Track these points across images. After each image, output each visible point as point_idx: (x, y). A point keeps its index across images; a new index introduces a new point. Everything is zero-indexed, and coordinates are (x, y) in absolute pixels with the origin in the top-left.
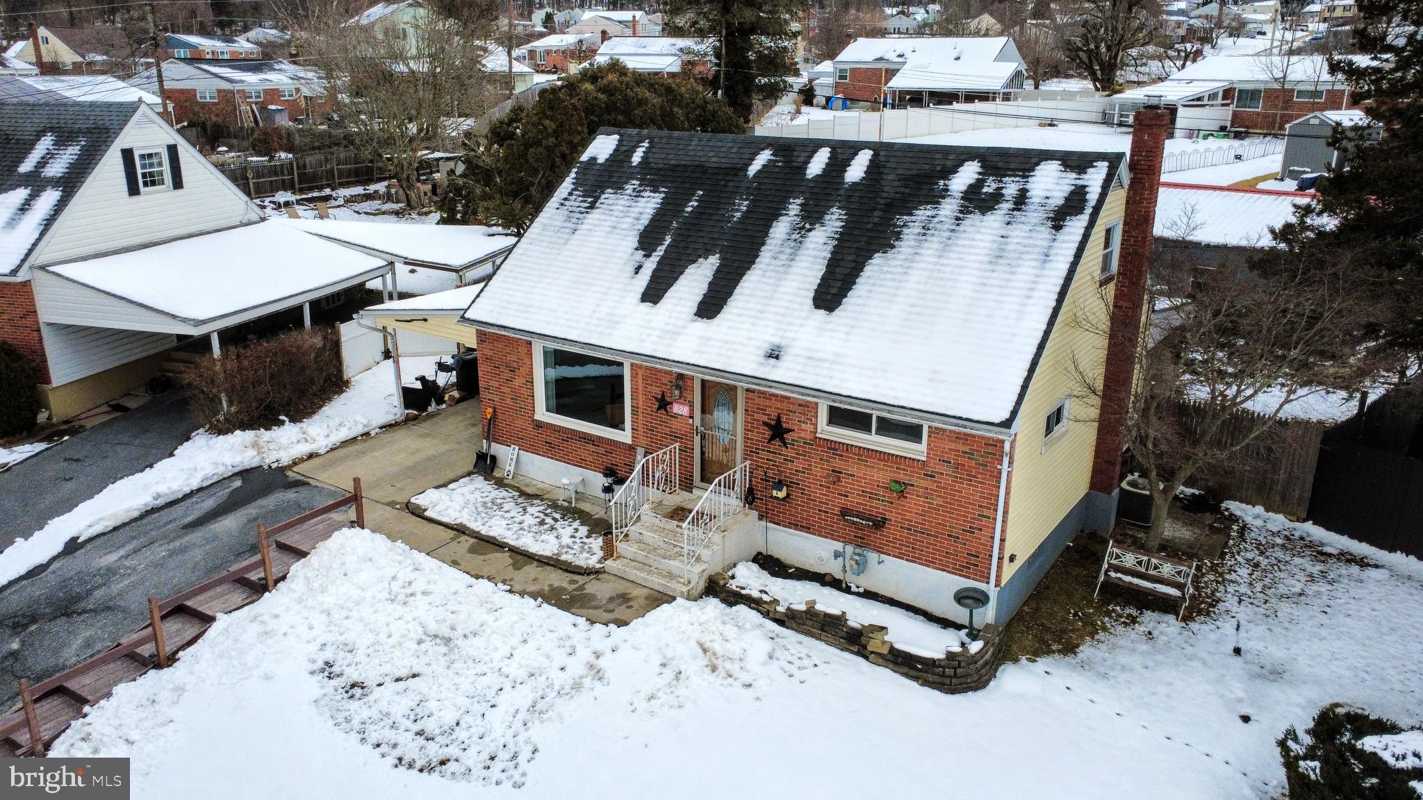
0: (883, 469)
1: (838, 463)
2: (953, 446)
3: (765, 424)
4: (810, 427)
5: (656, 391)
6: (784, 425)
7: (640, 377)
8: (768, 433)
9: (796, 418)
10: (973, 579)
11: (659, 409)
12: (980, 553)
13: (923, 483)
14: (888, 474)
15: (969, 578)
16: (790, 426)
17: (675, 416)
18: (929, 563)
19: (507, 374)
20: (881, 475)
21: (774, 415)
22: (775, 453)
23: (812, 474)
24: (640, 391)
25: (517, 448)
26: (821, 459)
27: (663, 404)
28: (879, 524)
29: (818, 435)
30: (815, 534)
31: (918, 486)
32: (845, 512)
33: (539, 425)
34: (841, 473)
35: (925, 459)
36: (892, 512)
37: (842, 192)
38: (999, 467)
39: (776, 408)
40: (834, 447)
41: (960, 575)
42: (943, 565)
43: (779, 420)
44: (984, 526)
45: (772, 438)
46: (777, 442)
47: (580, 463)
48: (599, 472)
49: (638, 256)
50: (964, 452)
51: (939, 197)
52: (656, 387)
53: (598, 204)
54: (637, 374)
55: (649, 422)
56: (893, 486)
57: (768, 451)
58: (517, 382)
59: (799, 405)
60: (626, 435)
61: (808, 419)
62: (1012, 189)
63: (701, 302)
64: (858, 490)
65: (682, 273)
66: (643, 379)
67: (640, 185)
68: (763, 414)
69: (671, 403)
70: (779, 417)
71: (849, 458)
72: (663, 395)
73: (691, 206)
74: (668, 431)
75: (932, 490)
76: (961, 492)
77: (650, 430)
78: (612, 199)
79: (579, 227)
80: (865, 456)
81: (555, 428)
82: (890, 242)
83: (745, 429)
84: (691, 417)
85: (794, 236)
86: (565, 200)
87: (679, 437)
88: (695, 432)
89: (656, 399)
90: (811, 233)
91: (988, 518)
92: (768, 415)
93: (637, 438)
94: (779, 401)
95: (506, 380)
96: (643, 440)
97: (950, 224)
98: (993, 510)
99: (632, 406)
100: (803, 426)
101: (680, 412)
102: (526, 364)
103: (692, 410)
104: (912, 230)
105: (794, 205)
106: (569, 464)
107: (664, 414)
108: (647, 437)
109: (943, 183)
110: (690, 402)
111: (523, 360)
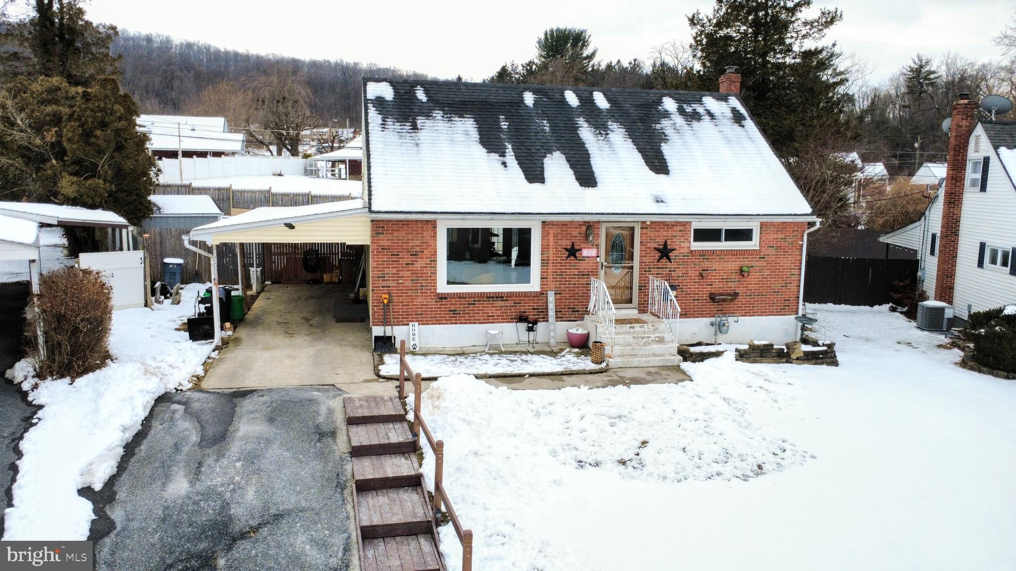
0: (735, 261)
1: (706, 264)
2: (775, 236)
3: (656, 249)
4: (686, 244)
5: (567, 243)
6: (669, 247)
7: (551, 235)
8: (657, 255)
9: (677, 240)
10: (788, 315)
11: (568, 257)
12: (791, 297)
13: (758, 264)
14: (738, 263)
15: (785, 315)
16: (673, 247)
17: (584, 259)
18: (763, 313)
19: (408, 259)
20: (733, 265)
21: (662, 242)
22: (663, 268)
23: (689, 276)
24: (551, 247)
25: (416, 324)
26: (694, 264)
27: (573, 252)
28: (733, 296)
29: (691, 249)
30: (690, 317)
31: (755, 267)
32: (712, 298)
33: (443, 297)
34: (708, 270)
35: (758, 248)
36: (740, 287)
37: (604, 114)
38: (801, 243)
39: (663, 236)
40: (703, 254)
41: (780, 315)
42: (771, 312)
43: (665, 244)
44: (793, 280)
45: (661, 258)
46: (664, 260)
47: (489, 319)
48: (507, 322)
49: (495, 156)
50: (781, 239)
51: (666, 115)
52: (566, 239)
53: (419, 126)
54: (548, 234)
55: (559, 269)
56: (745, 269)
57: (657, 268)
58: (419, 264)
59: (680, 231)
60: (534, 285)
61: (686, 239)
62: (700, 110)
63: (577, 179)
64: (719, 279)
65: (543, 164)
66: (554, 237)
67: (445, 114)
68: (654, 242)
69: (580, 250)
70: (666, 242)
71: (713, 259)
72: (573, 245)
73: (504, 125)
74: (576, 272)
75: (763, 266)
76: (780, 263)
77: (559, 275)
78: (429, 123)
79: (418, 142)
80: (724, 255)
81: (461, 296)
82: (663, 137)
83: (640, 256)
84: (598, 257)
85: (600, 138)
86: (384, 125)
87: (586, 275)
88: (600, 267)
89: (567, 250)
90: (609, 136)
91: (795, 274)
92: (657, 242)
93: (546, 285)
94: (666, 231)
95: (407, 264)
96: (551, 284)
97: (687, 127)
98: (798, 269)
99: (542, 260)
100: (682, 245)
101: (589, 255)
102: (430, 246)
103: (598, 251)
104: (669, 131)
105: (581, 121)
106: (476, 323)
107: (573, 260)
108: (556, 281)
109: (660, 108)
110: (596, 245)
111: (427, 243)
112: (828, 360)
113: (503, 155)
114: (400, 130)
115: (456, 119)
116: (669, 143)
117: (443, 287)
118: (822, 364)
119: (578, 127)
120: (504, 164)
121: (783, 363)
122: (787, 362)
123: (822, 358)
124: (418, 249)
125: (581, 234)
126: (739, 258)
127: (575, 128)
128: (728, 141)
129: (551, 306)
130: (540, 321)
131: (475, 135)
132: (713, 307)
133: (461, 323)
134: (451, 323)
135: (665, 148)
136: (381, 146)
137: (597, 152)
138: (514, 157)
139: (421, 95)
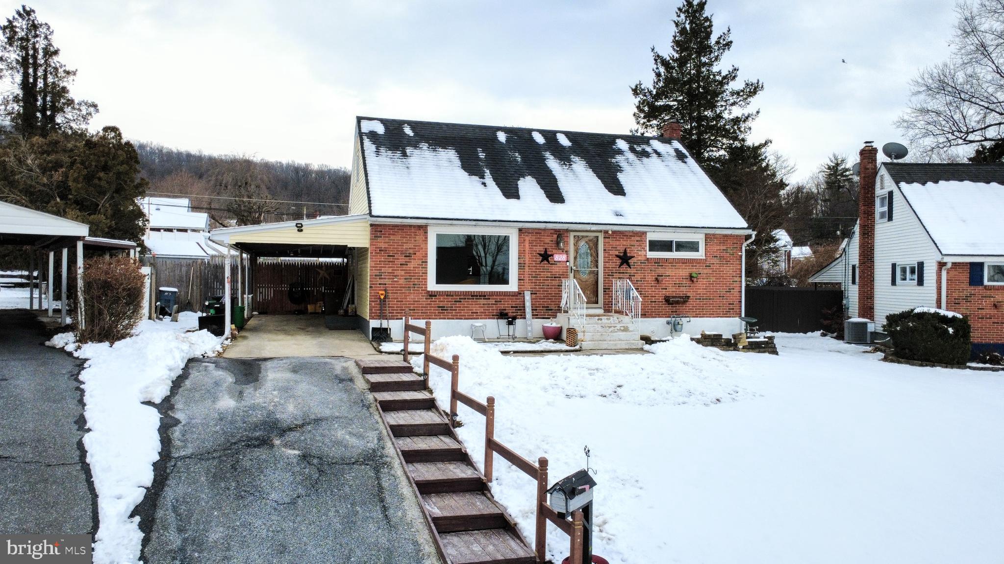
0: (685, 268)
1: (660, 271)
2: (718, 248)
3: (617, 256)
4: (643, 253)
5: (540, 249)
6: (628, 255)
7: (527, 242)
8: (619, 261)
9: (635, 249)
10: (733, 317)
11: (542, 261)
12: (734, 301)
13: (705, 271)
14: (688, 270)
15: (730, 317)
16: (632, 255)
17: (555, 263)
18: (711, 315)
19: (402, 259)
20: (684, 272)
21: (622, 250)
22: (624, 273)
23: (646, 281)
24: (527, 252)
26: (651, 271)
27: (546, 257)
28: (685, 299)
29: (648, 257)
30: (648, 317)
31: (703, 274)
32: (667, 300)
33: (432, 295)
34: (662, 276)
35: (704, 258)
36: (690, 292)
37: (568, 150)
38: (740, 254)
39: (623, 245)
40: (658, 261)
41: (726, 317)
42: (718, 314)
43: (625, 252)
44: (735, 287)
45: (622, 264)
46: (625, 266)
47: (474, 316)
48: (489, 318)
49: (475, 178)
50: (723, 250)
51: (620, 152)
52: (540, 246)
53: (408, 154)
54: (524, 240)
55: (534, 272)
56: (694, 275)
57: (619, 273)
58: (411, 265)
59: (637, 241)
60: (513, 286)
61: (642, 248)
62: (648, 149)
63: (547, 197)
64: (672, 284)
65: (517, 185)
66: (529, 243)
67: (430, 145)
68: (615, 250)
69: (552, 255)
70: (625, 250)
71: (666, 266)
72: (546, 251)
73: (482, 155)
74: (549, 275)
75: (710, 274)
76: (723, 271)
77: (534, 277)
78: (416, 152)
79: (409, 166)
80: (676, 263)
81: (448, 294)
82: (618, 169)
83: (604, 262)
84: (567, 261)
85: (565, 167)
86: (378, 153)
87: (557, 277)
88: (569, 271)
89: (540, 255)
90: (572, 166)
91: (737, 281)
92: (618, 250)
93: (523, 285)
94: (624, 241)
95: (401, 264)
96: (528, 285)
97: (638, 162)
98: (739, 277)
99: (519, 263)
100: (640, 253)
101: (560, 260)
102: (422, 249)
103: (568, 257)
104: (623, 164)
105: (548, 155)
106: (461, 319)
107: (546, 264)
108: (532, 283)
109: (614, 147)
110: (566, 251)
111: (420, 246)
112: (770, 350)
113: (482, 177)
114: (392, 157)
115: (440, 150)
116: (624, 173)
117: (432, 285)
118: (764, 352)
119: (545, 159)
120: (484, 184)
121: (731, 350)
122: (735, 350)
123: (764, 348)
124: (411, 251)
125: (552, 241)
126: (688, 266)
127: (543, 160)
128: (674, 173)
129: (528, 304)
130: (518, 318)
131: (458, 162)
132: (668, 308)
133: (448, 319)
134: (440, 319)
135: (621, 177)
136: (377, 167)
137: (563, 177)
138: (492, 179)
139: (408, 131)
